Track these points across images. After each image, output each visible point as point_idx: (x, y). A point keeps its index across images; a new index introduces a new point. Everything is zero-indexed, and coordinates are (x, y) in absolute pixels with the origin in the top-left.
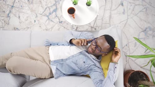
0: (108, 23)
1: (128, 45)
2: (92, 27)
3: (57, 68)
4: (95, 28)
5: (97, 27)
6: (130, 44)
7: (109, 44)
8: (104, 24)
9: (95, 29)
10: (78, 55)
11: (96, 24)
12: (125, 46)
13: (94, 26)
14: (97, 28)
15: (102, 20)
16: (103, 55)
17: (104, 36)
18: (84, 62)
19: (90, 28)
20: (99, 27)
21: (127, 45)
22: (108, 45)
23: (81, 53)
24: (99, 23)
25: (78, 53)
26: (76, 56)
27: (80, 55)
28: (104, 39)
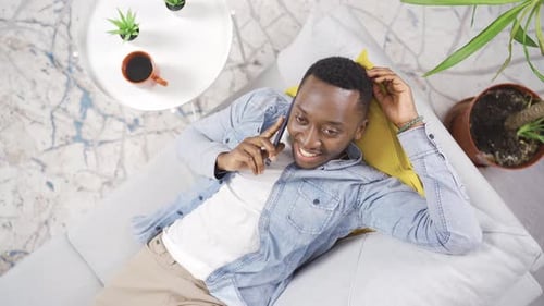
0: (283, 15)
1: (391, 37)
2: (241, 66)
3: (239, 289)
4: (252, 60)
5: (255, 52)
6: (394, 29)
7: (348, 88)
8: (270, 26)
9: (256, 63)
10: (279, 195)
11: (249, 46)
12: (385, 46)
13: (247, 56)
14: (259, 54)
15: (258, 19)
16: (358, 136)
17: (311, 77)
18: (316, 202)
19: (237, 71)
20: (263, 46)
21: (388, 40)
22: (348, 93)
23: (281, 182)
24: (253, 35)
25: (273, 191)
26: (275, 205)
27: (282, 189)
28: (321, 85)
